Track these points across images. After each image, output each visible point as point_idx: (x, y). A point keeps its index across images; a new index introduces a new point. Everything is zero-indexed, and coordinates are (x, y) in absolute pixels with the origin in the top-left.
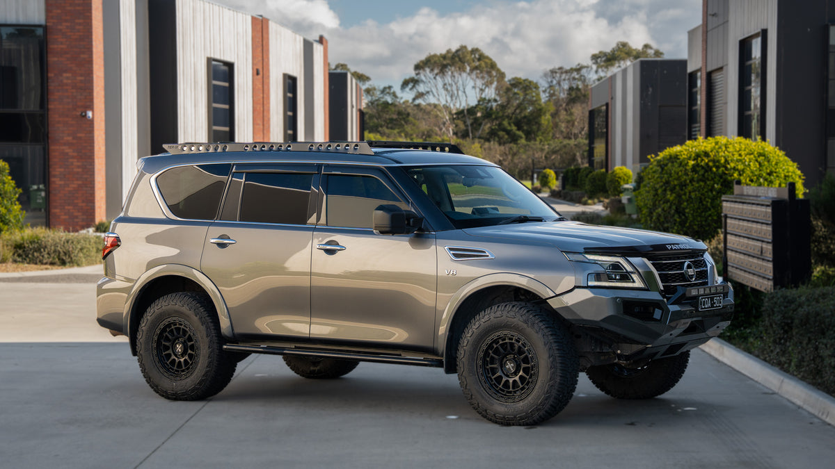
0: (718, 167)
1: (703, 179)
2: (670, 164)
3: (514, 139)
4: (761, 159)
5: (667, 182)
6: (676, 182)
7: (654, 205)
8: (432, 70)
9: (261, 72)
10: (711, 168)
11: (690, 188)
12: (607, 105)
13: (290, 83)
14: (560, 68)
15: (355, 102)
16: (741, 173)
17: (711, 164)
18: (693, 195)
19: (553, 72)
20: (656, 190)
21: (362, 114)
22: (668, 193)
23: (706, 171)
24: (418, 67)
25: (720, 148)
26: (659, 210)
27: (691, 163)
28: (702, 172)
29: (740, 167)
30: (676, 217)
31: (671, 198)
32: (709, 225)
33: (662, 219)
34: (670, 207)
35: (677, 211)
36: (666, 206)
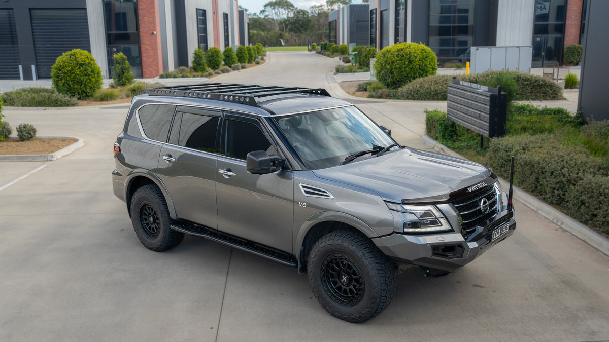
0: (407, 55)
1: (401, 60)
2: (387, 54)
3: (300, 32)
4: (423, 51)
5: (386, 61)
6: (390, 61)
7: (381, 70)
8: (271, 7)
9: (215, 13)
10: (404, 56)
11: (396, 63)
12: (336, 20)
13: (226, 16)
14: (315, 6)
15: (246, 21)
16: (416, 57)
17: (404, 54)
18: (397, 66)
19: (312, 7)
20: (382, 64)
21: (248, 24)
22: (387, 65)
23: (402, 57)
24: (266, 6)
25: (407, 47)
26: (383, 72)
27: (396, 53)
28: (400, 57)
29: (415, 55)
30: (390, 75)
31: (389, 68)
32: (403, 78)
33: (384, 75)
34: (388, 71)
35: (390, 72)
36: (386, 71)
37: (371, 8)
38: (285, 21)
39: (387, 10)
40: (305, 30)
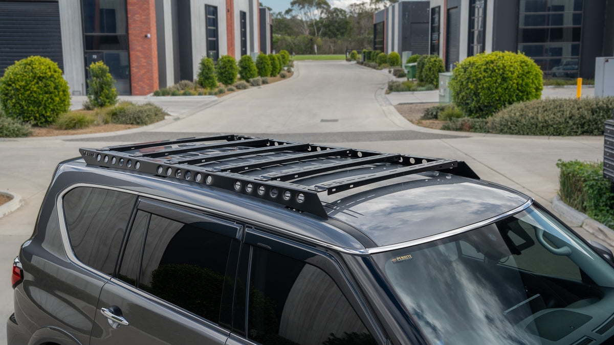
0: (499, 70)
1: (491, 76)
2: (470, 68)
3: (335, 35)
4: (523, 64)
5: (469, 78)
6: (474, 78)
7: (461, 90)
8: (299, 5)
9: (230, 11)
10: (495, 71)
11: (483, 81)
12: (384, 22)
13: (243, 15)
14: (355, 4)
15: (269, 22)
16: (513, 73)
17: (495, 68)
18: (485, 85)
19: (352, 5)
20: (462, 82)
21: (271, 26)
22: (470, 84)
23: (492, 72)
25: (499, 58)
26: (464, 94)
27: (484, 67)
28: (490, 72)
29: (512, 69)
30: (474, 97)
31: (472, 87)
32: (493, 102)
33: (465, 98)
34: (470, 93)
35: (474, 94)
36: (467, 92)
37: (432, 6)
38: (317, 23)
39: (457, 7)
40: (342, 34)
